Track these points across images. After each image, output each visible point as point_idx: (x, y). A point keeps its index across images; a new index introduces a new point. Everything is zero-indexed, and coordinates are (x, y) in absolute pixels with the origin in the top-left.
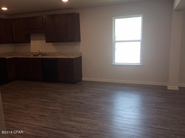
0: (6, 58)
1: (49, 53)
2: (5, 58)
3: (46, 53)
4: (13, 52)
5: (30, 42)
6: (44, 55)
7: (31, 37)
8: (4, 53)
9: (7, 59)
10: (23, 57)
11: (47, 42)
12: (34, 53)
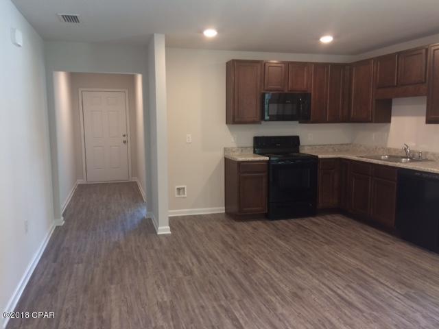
0: (320, 156)
1: (434, 154)
2: (317, 156)
3: (427, 153)
4: (347, 144)
5: (390, 122)
6: (419, 160)
7: (394, 108)
8: (325, 145)
9: (322, 159)
10: (356, 158)
11: (428, 121)
12: (395, 150)
